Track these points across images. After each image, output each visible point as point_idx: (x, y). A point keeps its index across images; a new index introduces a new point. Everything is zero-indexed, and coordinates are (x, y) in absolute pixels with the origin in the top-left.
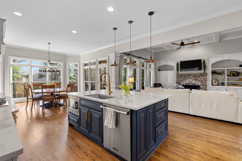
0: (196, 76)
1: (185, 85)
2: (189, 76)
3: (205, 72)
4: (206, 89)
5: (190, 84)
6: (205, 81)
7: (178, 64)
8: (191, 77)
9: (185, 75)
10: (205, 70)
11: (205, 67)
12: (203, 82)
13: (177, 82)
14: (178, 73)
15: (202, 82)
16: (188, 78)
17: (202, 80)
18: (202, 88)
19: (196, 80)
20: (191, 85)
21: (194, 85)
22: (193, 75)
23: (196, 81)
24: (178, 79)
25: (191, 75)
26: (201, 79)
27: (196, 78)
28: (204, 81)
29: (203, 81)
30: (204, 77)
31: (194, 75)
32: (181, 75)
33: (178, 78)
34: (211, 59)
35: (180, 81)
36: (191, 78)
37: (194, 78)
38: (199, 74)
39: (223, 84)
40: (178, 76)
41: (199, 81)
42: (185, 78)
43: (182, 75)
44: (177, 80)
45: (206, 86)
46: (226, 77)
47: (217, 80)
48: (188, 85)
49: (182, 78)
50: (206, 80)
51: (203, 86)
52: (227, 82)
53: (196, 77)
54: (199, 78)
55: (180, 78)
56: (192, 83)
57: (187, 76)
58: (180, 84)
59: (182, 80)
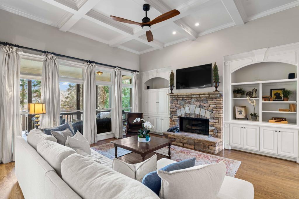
0: (202, 98)
2: (189, 98)
3: (217, 90)
4: (219, 126)
5: (191, 115)
6: (218, 110)
7: (172, 75)
8: (193, 100)
9: (182, 97)
10: (216, 87)
11: (217, 80)
12: (214, 112)
13: (171, 110)
14: (172, 93)
15: (211, 111)
16: (189, 102)
17: (212, 108)
18: (212, 123)
19: (201, 107)
20: (193, 116)
21: (199, 117)
22: (195, 96)
23: (202, 109)
24: (173, 104)
25: (193, 96)
26: (211, 106)
27: (201, 104)
28: (216, 109)
29: (214, 109)
30: (216, 102)
31: (198, 96)
32: (176, 97)
33: (172, 102)
34: (229, 62)
35: (175, 108)
36: (192, 103)
37: (199, 104)
39: (255, 117)
40: (172, 98)
41: (207, 109)
42: (183, 103)
43: (179, 96)
44: (172, 107)
45: (219, 120)
46: (261, 101)
47: (245, 107)
48: (188, 116)
49: (178, 102)
50: (218, 108)
51: (214, 121)
52: (262, 113)
53: (201, 102)
54: (207, 103)
55: (176, 102)
56: (195, 113)
57: (186, 98)
58: (175, 115)
59: (178, 107)
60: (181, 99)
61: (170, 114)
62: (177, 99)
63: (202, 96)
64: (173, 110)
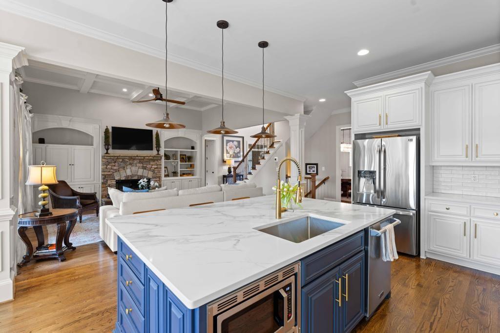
0: (146, 160)
1: (124, 179)
2: (133, 160)
3: (158, 154)
4: (160, 183)
5: (134, 177)
6: (159, 170)
7: (107, 131)
8: (135, 162)
9: (123, 159)
10: (158, 151)
11: (158, 146)
12: (156, 172)
13: (106, 173)
14: (107, 153)
15: (153, 171)
16: (131, 164)
17: (154, 169)
19: (144, 168)
21: (141, 178)
22: (140, 158)
23: (145, 170)
24: (109, 166)
25: (137, 158)
26: (153, 167)
27: (144, 165)
28: (157, 170)
30: (157, 163)
31: (143, 158)
32: (116, 158)
33: (107, 163)
34: (163, 132)
35: (112, 171)
36: (135, 165)
37: (142, 165)
38: (150, 158)
39: (175, 174)
40: (107, 159)
41: (150, 170)
42: (123, 165)
43: (119, 158)
44: (106, 170)
45: (159, 178)
46: (179, 163)
47: (167, 167)
48: (130, 178)
49: (116, 164)
50: (159, 168)
52: (180, 171)
53: (144, 163)
54: (150, 164)
55: (114, 164)
56: (138, 174)
57: (127, 160)
58: (112, 179)
59: (116, 169)
60: (121, 160)
61: (104, 179)
62: (115, 160)
63: (147, 158)
64: (109, 173)
